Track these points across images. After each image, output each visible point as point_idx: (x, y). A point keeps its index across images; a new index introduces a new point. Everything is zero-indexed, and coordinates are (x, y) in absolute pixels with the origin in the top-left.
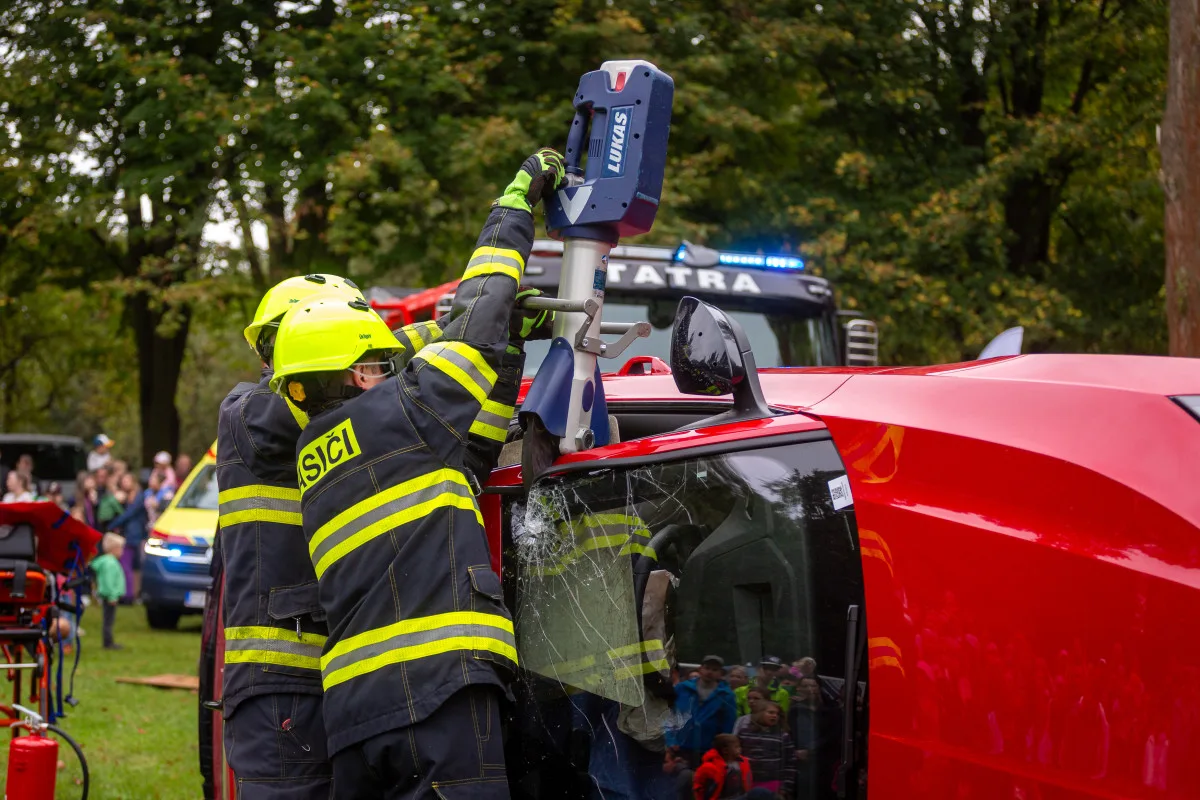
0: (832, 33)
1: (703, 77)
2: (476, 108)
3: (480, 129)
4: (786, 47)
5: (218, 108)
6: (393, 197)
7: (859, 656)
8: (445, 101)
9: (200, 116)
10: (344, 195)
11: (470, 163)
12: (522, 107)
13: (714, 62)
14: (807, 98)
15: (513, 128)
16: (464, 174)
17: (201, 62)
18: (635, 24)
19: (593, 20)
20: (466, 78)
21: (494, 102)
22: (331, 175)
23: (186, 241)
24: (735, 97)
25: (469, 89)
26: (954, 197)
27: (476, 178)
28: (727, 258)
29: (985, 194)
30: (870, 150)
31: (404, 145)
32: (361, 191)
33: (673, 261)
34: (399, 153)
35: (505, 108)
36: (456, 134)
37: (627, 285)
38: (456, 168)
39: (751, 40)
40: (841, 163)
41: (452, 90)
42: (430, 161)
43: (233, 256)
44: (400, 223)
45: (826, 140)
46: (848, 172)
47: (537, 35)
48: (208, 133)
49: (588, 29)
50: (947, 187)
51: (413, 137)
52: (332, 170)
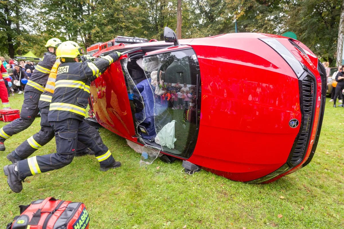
0: (143, 18)
1: (130, 22)
2: (106, 25)
3: (107, 27)
4: (139, 20)
5: (78, 24)
6: (98, 35)
7: (199, 81)
8: (103, 24)
9: (76, 25)
10: (93, 34)
11: (106, 31)
12: (112, 25)
13: (131, 21)
14: (141, 26)
15: (111, 27)
16: (106, 32)
17: (75, 19)
18: (123, 16)
19: (119, 16)
20: (105, 21)
21: (108, 24)
22: (91, 32)
23: (75, 39)
24: (134, 25)
25: (106, 23)
26: (156, 36)
27: (107, 33)
28: (140, 39)
29: (159, 36)
30: (147, 31)
31: (99, 29)
32: (95, 34)
33: (134, 39)
34: (98, 30)
35: (110, 25)
36: (104, 28)
37: (129, 41)
38: (105, 31)
39: (135, 19)
40: (144, 32)
41: (104, 23)
42: (102, 31)
43: (81, 41)
44: (99, 38)
45: (143, 30)
46: (145, 33)
47: (112, 17)
48: (77, 27)
49: (118, 17)
50: (155, 35)
51: (100, 28)
52: (91, 31)
